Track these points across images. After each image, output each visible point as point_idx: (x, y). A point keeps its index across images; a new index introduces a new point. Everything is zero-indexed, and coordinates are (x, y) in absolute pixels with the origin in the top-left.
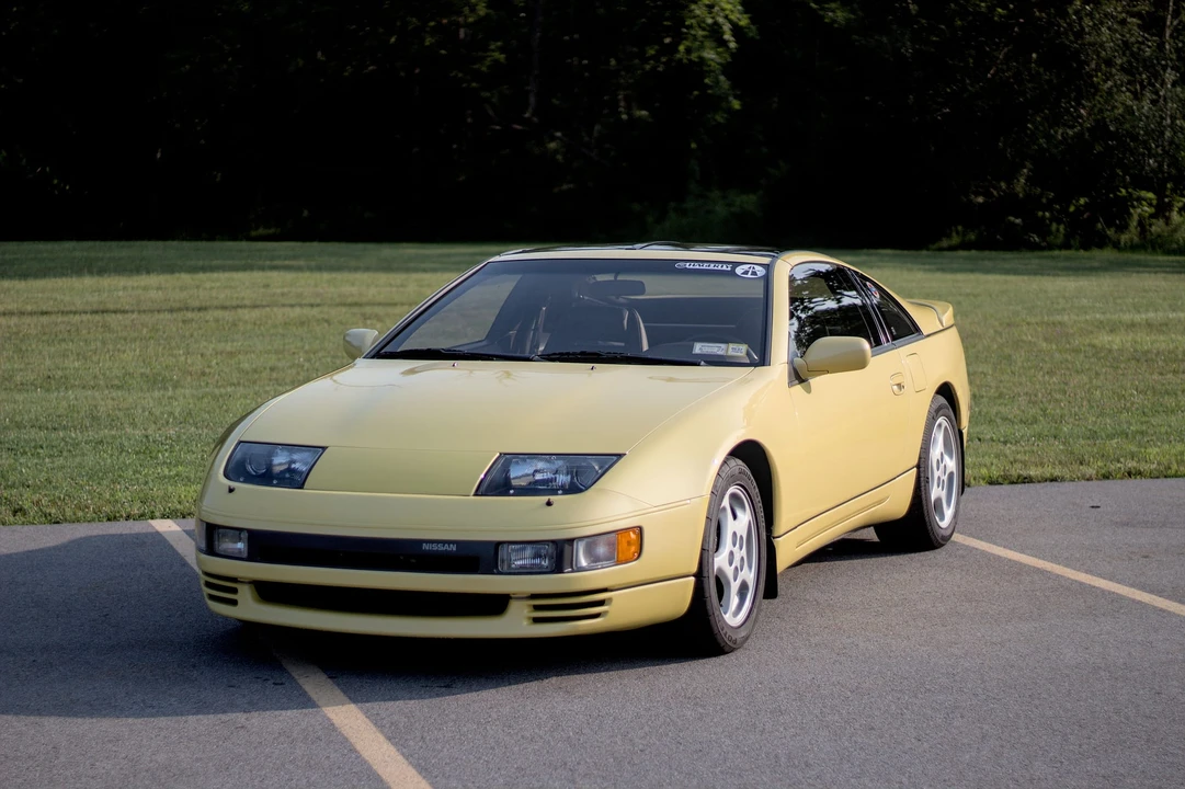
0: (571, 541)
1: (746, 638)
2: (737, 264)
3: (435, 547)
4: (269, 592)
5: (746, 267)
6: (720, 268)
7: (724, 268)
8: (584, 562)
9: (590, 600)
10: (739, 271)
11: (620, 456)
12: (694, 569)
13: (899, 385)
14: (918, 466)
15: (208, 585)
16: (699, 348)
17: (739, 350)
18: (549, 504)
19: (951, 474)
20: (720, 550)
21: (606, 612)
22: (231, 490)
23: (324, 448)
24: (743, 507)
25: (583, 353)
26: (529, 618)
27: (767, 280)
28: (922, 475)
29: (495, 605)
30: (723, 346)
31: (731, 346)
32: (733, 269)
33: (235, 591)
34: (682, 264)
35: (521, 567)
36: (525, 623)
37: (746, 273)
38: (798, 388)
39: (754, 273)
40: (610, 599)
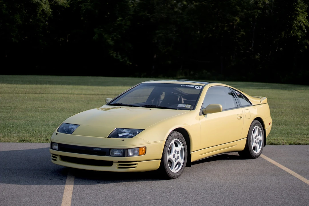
0: (127, 149)
1: (179, 176)
2: (196, 85)
3: (96, 149)
4: (63, 158)
5: (198, 86)
6: (192, 86)
7: (193, 86)
8: (131, 154)
9: (132, 164)
10: (196, 87)
11: (143, 130)
12: (161, 158)
13: (240, 117)
14: (247, 138)
15: (53, 156)
16: (179, 105)
17: (189, 106)
18: (123, 140)
19: (261, 140)
20: (171, 154)
21: (136, 167)
22: (57, 134)
23: (79, 125)
24: (180, 144)
25: (152, 106)
26: (117, 167)
27: (201, 90)
28: (249, 140)
29: (110, 164)
30: (185, 105)
31: (187, 105)
32: (195, 87)
33: (56, 158)
34: (183, 85)
35: (115, 155)
36: (116, 168)
37: (197, 88)
38: (203, 116)
39: (199, 88)
40: (137, 164)
